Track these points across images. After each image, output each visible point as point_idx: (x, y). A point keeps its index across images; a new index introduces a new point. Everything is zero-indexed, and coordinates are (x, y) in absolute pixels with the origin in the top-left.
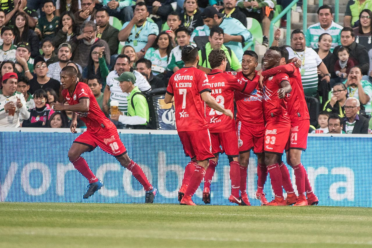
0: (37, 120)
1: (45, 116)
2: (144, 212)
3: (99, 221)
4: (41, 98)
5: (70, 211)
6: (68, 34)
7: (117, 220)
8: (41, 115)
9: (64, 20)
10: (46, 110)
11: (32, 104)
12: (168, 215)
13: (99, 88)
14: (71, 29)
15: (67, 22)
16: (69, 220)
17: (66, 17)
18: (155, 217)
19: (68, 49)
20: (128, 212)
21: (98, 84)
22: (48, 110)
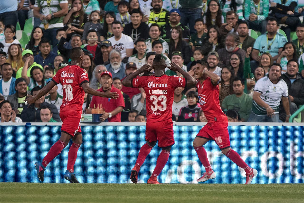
0: (190, 116)
1: (196, 113)
2: (279, 191)
3: (242, 199)
4: (192, 97)
5: (218, 190)
6: (213, 44)
7: (257, 197)
8: (193, 112)
9: (211, 32)
10: (197, 108)
11: (185, 103)
12: (299, 193)
13: (242, 88)
14: (217, 39)
15: (213, 34)
16: (217, 198)
17: (212, 30)
18: (288, 195)
19: (215, 57)
20: (266, 191)
21: (241, 84)
22: (199, 108)
